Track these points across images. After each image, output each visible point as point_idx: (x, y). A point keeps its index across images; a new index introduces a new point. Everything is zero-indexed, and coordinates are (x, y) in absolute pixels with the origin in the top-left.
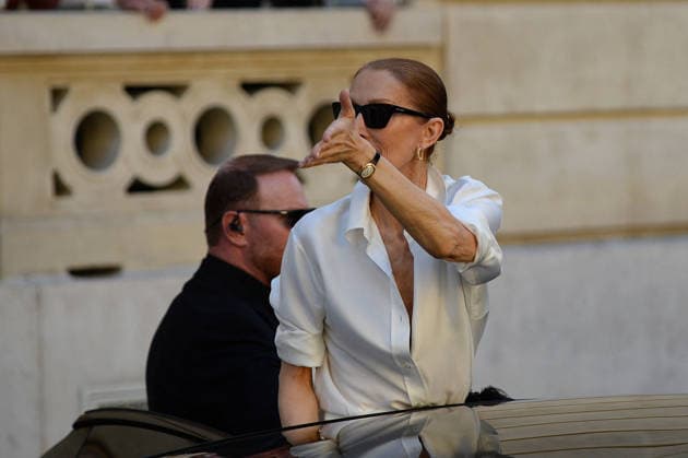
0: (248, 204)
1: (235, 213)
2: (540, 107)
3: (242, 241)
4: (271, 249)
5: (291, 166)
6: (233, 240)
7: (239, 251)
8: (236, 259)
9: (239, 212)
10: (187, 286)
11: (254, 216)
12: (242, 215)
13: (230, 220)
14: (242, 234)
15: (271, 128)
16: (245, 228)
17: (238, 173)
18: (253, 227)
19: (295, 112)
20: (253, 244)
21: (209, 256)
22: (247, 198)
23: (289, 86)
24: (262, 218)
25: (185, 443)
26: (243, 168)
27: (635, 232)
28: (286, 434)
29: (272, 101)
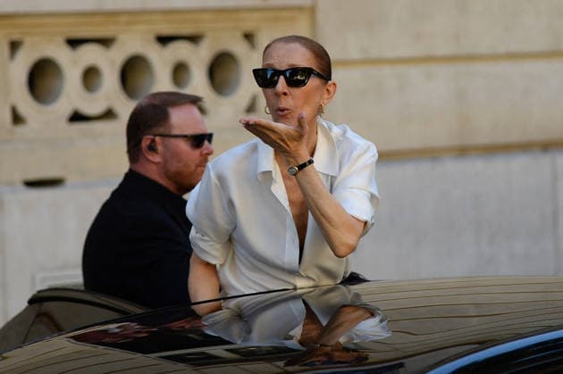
0: (161, 130)
1: (152, 137)
2: (389, 54)
3: (157, 159)
4: (180, 164)
5: (195, 101)
6: (150, 158)
7: (154, 167)
8: (152, 172)
9: (155, 135)
10: (114, 194)
11: (167, 139)
12: (158, 139)
13: (148, 142)
14: (157, 153)
15: (180, 71)
16: (160, 148)
17: (154, 106)
18: (165, 146)
19: (198, 59)
20: (166, 161)
21: (130, 170)
22: (161, 126)
23: (194, 39)
24: (173, 141)
25: (115, 315)
26: (157, 102)
27: (463, 151)
28: (194, 307)
29: (180, 51)
